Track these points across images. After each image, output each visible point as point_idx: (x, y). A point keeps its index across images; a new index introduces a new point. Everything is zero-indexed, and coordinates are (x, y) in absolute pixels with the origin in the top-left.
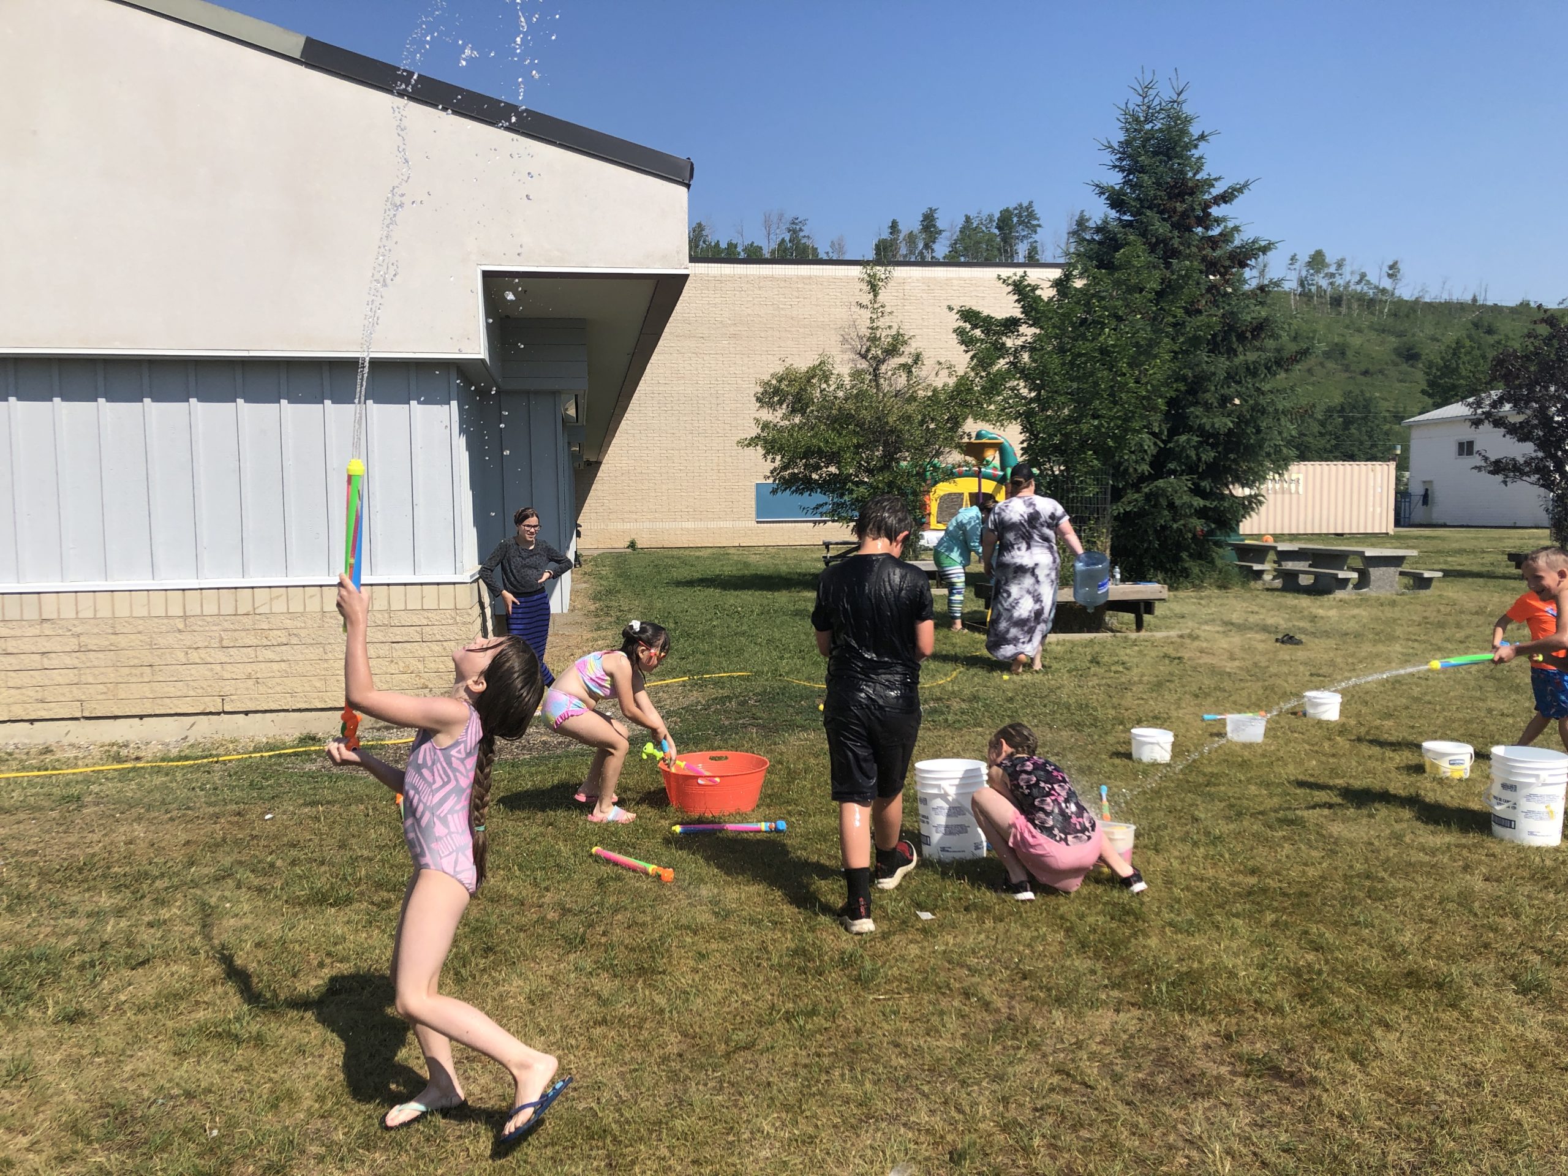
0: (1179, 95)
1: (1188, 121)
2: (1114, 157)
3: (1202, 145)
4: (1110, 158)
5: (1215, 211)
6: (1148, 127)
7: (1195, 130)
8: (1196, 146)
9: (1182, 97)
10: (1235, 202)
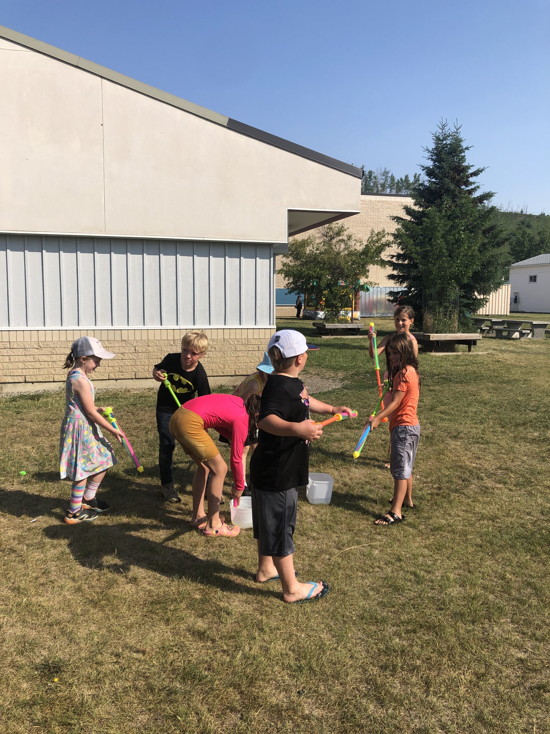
0: (457, 130)
1: (461, 141)
2: (429, 154)
3: (467, 151)
4: (427, 155)
5: (471, 179)
6: (444, 142)
7: (464, 145)
8: (464, 152)
9: (459, 131)
10: (479, 176)
